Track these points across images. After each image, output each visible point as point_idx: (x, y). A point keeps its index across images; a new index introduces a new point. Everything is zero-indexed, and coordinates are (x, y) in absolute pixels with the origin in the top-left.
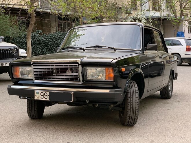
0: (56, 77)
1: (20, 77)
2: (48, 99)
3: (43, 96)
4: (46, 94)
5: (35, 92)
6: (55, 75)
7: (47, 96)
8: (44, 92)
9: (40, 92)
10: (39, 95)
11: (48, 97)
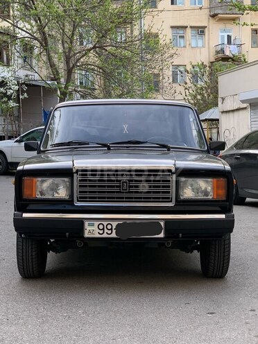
0: (125, 195)
1: (39, 196)
2: (114, 235)
3: (103, 229)
4: (109, 227)
5: (86, 223)
6: (123, 193)
7: (111, 229)
8: (105, 223)
9: (96, 223)
10: (95, 228)
11: (114, 231)
